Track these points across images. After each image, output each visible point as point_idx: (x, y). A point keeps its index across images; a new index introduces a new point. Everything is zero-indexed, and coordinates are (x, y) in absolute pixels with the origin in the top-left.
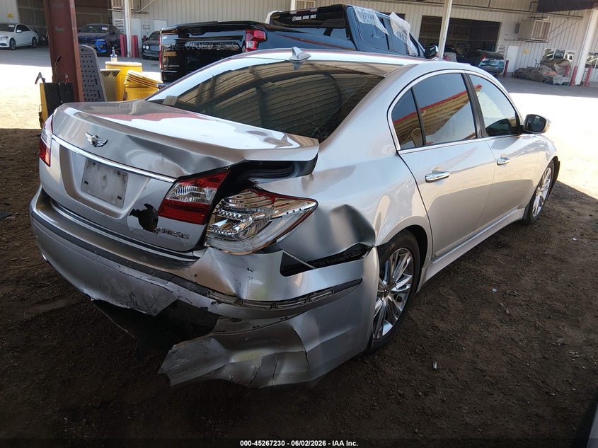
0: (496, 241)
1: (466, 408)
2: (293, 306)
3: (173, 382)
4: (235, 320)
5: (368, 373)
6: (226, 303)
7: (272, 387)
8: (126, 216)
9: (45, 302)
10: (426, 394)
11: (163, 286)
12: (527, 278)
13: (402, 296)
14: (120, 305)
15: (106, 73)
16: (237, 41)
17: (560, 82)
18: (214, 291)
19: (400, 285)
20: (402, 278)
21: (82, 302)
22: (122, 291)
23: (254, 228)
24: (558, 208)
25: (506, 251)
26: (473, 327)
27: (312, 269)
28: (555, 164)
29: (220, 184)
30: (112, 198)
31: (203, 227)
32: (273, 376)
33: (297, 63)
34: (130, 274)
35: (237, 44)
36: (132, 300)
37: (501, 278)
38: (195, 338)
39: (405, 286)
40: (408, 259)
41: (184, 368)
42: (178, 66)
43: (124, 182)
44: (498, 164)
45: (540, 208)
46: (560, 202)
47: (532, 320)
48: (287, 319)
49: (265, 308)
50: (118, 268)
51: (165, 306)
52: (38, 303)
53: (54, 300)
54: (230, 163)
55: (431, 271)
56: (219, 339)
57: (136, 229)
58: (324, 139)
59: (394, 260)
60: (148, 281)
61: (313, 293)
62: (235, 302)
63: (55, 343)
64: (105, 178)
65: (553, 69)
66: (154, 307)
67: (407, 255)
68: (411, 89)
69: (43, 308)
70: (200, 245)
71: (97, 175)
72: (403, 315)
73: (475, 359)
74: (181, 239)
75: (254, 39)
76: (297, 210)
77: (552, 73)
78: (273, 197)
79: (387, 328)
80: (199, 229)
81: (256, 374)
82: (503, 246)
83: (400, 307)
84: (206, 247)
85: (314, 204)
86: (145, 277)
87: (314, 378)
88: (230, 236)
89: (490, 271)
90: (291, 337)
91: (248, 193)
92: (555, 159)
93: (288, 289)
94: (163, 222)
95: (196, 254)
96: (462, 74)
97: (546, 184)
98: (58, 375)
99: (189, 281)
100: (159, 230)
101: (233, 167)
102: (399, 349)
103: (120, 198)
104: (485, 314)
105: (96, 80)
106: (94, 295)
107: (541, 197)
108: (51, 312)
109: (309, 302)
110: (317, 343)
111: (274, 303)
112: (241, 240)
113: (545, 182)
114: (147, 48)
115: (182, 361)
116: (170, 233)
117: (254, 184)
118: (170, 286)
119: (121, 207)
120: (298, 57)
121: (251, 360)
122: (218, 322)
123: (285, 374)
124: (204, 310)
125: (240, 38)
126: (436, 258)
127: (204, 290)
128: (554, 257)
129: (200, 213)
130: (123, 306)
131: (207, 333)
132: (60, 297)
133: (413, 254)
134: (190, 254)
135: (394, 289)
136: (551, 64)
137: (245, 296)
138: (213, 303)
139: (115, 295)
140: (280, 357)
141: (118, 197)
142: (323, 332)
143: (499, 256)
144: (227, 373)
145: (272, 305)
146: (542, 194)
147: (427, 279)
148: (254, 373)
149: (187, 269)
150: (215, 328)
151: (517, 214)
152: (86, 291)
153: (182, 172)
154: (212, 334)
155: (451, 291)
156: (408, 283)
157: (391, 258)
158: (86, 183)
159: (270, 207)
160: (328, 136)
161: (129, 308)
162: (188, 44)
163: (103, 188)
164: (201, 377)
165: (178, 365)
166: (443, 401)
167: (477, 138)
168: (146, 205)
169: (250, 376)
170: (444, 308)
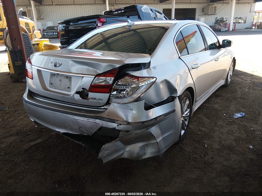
0: (216, 95)
1: (222, 159)
2: (150, 123)
3: (104, 161)
4: (127, 131)
5: (179, 151)
6: (123, 125)
7: (145, 159)
8: (74, 95)
9: (32, 141)
10: (204, 156)
11: (94, 122)
12: (232, 107)
13: (186, 118)
14: (74, 133)
15: (34, 45)
16: (94, 24)
17: (224, 31)
18: (117, 121)
19: (185, 113)
20: (186, 110)
21: (49, 139)
22: (75, 127)
23: (131, 92)
24: (237, 79)
25: (221, 98)
26: (216, 128)
27: (155, 107)
28: (234, 60)
29: (115, 75)
30: (65, 89)
31: (109, 94)
32: (144, 154)
33: (130, 26)
34: (78, 119)
35: (94, 25)
36: (80, 130)
37: (222, 108)
38: (111, 141)
39: (187, 114)
40: (188, 102)
41: (109, 155)
42: (68, 37)
43: (70, 81)
44: (216, 61)
45: (230, 79)
46: (237, 77)
47: (239, 122)
48: (148, 129)
49: (140, 125)
50: (73, 117)
51: (96, 130)
52: (30, 141)
53: (36, 140)
54: (118, 66)
55: (196, 107)
56: (121, 141)
57: (78, 100)
58: (151, 54)
59: (183, 103)
60: (87, 120)
61: (157, 117)
62: (127, 124)
63: (42, 156)
64: (60, 80)
65: (220, 25)
66: (91, 131)
67: (187, 100)
68: (181, 31)
69: (32, 143)
70: (108, 103)
71: (56, 80)
72: (188, 126)
73: (220, 140)
74: (99, 101)
75: (101, 22)
76: (149, 82)
77: (220, 27)
78: (138, 78)
79: (183, 132)
80: (107, 95)
81: (138, 154)
82: (219, 96)
83: (186, 123)
84: (111, 103)
85: (155, 79)
86: (85, 119)
87: (161, 153)
88: (121, 97)
89: (216, 106)
90: (151, 137)
91: (127, 78)
92: (234, 58)
93: (148, 116)
94: (91, 95)
95: (105, 107)
96: (197, 25)
97: (232, 69)
98: (48, 169)
99: (105, 118)
100: (89, 98)
101: (119, 67)
102: (188, 140)
103: (69, 88)
104: (220, 123)
105: (30, 48)
106: (62, 131)
107: (230, 75)
108: (37, 144)
109: (156, 121)
110: (161, 138)
111: (143, 122)
112: (126, 97)
113: (231, 68)
114: (46, 34)
115: (107, 152)
116: (95, 99)
117: (128, 73)
118: (98, 121)
119: (70, 91)
120: (130, 24)
121: (135, 148)
122: (120, 134)
123: (149, 153)
124: (114, 129)
125: (95, 22)
126: (197, 101)
127: (113, 121)
128: (241, 98)
129: (107, 89)
130: (76, 133)
131: (116, 138)
132: (38, 138)
133: (189, 100)
134: (103, 107)
135: (184, 115)
136: (219, 23)
137: (130, 121)
138: (118, 125)
139: (71, 129)
140: (146, 146)
141: (68, 88)
142: (163, 133)
143: (218, 100)
144: (126, 155)
145: (142, 123)
146: (231, 73)
147: (194, 111)
148: (137, 154)
149: (103, 113)
150: (119, 136)
151: (222, 82)
152: (57, 130)
153: (98, 72)
154: (118, 139)
155: (203, 116)
156: (188, 112)
157: (182, 101)
158: (52, 84)
159: (137, 82)
160: (153, 52)
161: (79, 134)
162: (70, 28)
163: (60, 85)
164: (115, 158)
165: (105, 154)
166: (212, 158)
167: (206, 50)
168: (83, 88)
169: (135, 155)
170: (202, 122)
